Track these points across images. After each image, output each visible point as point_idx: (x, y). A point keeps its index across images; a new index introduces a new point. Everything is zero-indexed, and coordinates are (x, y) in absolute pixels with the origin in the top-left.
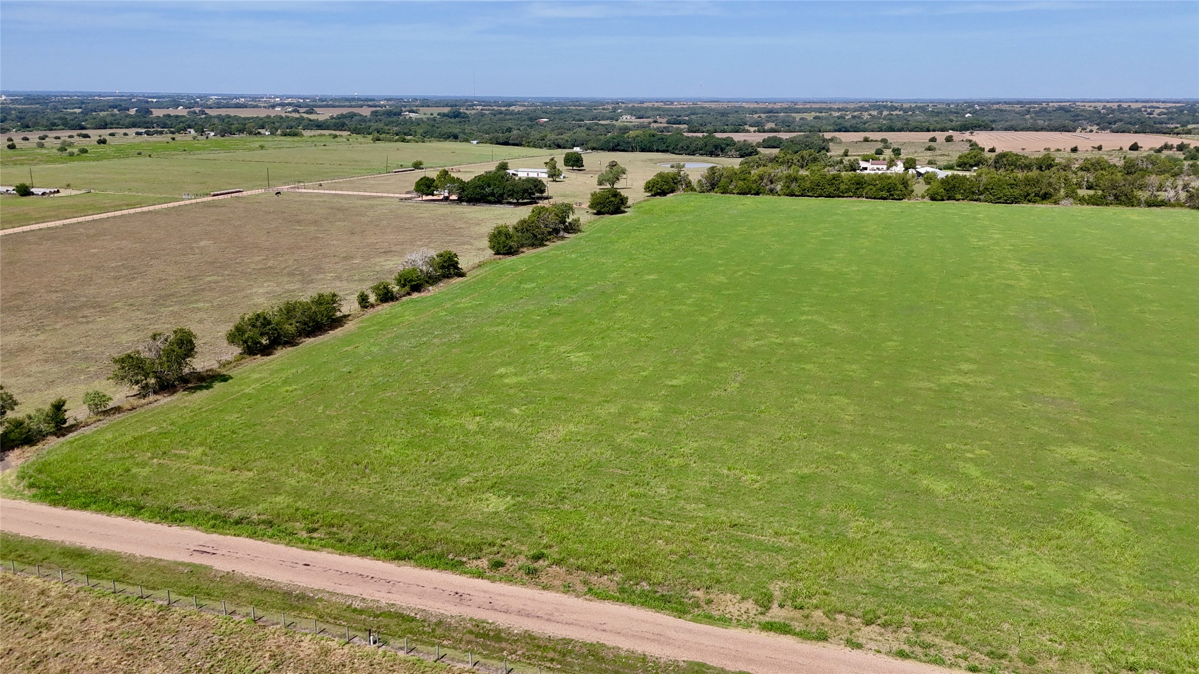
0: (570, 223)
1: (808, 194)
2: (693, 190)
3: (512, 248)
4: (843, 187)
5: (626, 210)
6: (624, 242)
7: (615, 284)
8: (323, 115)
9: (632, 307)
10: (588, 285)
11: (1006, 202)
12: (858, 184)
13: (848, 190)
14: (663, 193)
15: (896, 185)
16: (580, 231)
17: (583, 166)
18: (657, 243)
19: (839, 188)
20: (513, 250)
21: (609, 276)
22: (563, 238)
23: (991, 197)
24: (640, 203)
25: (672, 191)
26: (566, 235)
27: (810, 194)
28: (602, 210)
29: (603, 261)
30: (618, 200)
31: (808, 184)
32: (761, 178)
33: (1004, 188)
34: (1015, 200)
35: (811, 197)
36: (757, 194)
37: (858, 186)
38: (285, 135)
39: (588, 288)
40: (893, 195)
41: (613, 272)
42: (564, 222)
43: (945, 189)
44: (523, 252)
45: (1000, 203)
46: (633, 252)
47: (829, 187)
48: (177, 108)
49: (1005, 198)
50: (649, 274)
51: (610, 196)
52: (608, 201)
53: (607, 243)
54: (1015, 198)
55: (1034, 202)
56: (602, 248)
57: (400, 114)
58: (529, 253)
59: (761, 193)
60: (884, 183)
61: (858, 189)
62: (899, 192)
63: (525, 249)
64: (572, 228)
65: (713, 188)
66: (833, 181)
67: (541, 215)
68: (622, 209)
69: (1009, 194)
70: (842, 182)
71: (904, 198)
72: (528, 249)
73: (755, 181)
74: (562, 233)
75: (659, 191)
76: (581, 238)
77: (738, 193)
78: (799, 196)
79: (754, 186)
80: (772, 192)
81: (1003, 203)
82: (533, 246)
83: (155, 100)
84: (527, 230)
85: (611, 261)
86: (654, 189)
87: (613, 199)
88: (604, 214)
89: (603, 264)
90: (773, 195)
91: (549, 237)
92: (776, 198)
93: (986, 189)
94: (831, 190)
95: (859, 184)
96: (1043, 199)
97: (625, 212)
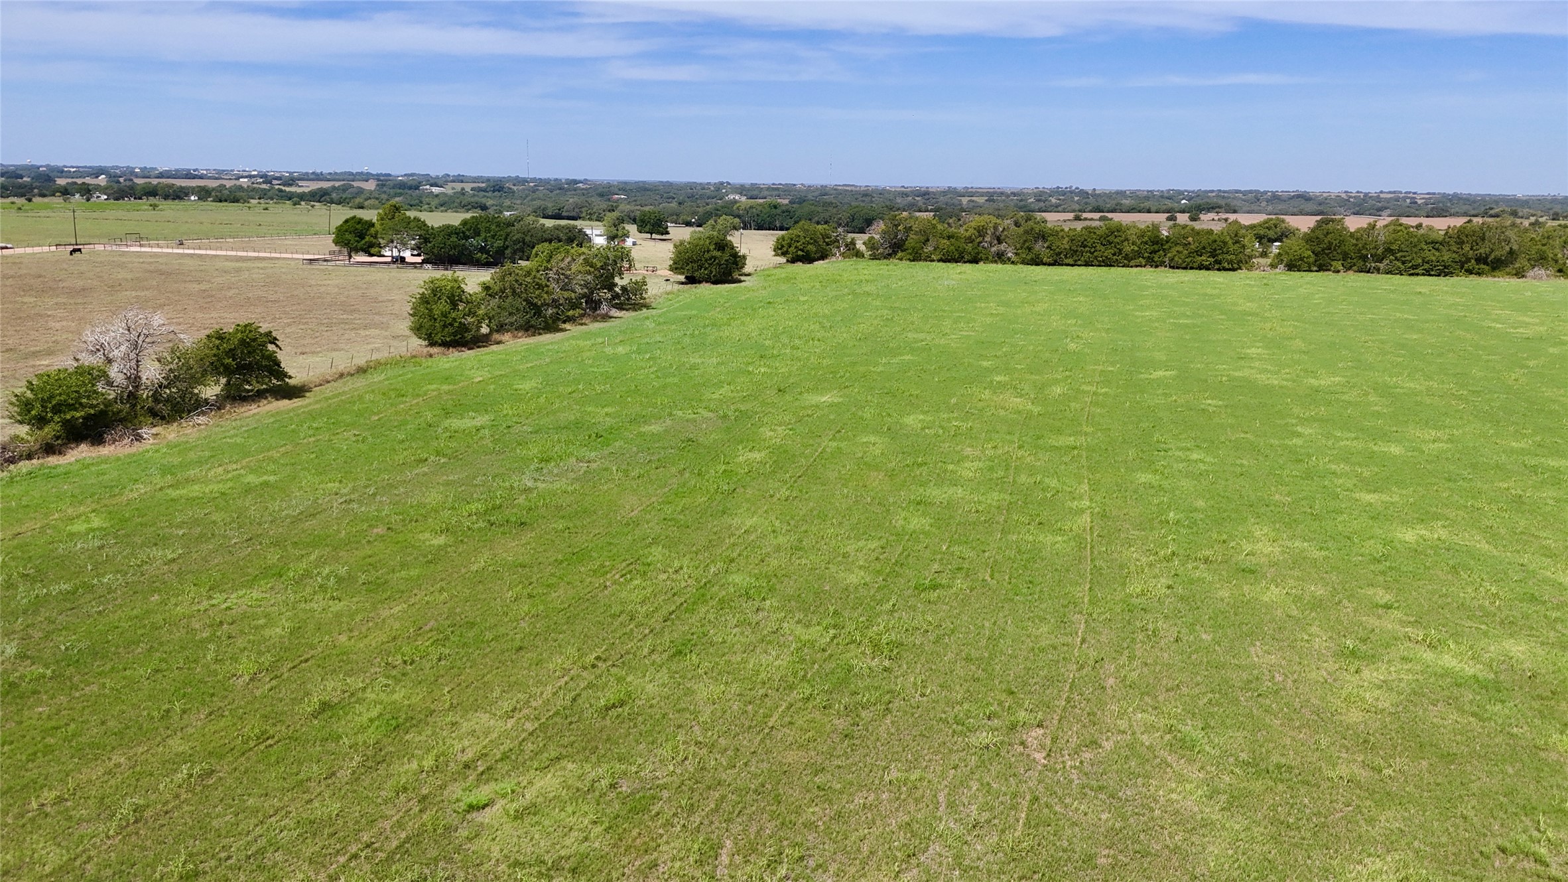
0: (624, 289)
1: (1067, 261)
2: (859, 255)
3: (467, 330)
4: (1128, 248)
5: (743, 278)
6: (743, 324)
7: (725, 417)
8: (307, 187)
9: (784, 492)
10: (645, 420)
11: (1428, 273)
12: (1154, 243)
13: (1139, 254)
14: (808, 259)
15: (1225, 243)
16: (648, 307)
17: (668, 233)
18: (817, 326)
19: (1120, 250)
20: (468, 336)
21: (708, 395)
22: (606, 317)
23: (1399, 264)
24: (768, 269)
25: (823, 258)
26: (614, 312)
27: (1070, 261)
28: (697, 274)
29: (692, 361)
30: (726, 256)
31: (1065, 243)
32: (981, 232)
33: (1422, 249)
34: (1444, 271)
35: (1072, 265)
36: (975, 261)
37: (1156, 247)
38: (221, 201)
39: (645, 429)
40: (1219, 262)
41: (720, 384)
42: (611, 286)
43: (1313, 252)
44: (499, 343)
45: (1417, 274)
46: (767, 343)
47: (1103, 248)
48: (97, 177)
49: (1426, 266)
50: (815, 390)
51: (712, 247)
52: (707, 256)
53: (705, 326)
54: (1445, 267)
55: (1479, 274)
56: (692, 336)
57: (417, 188)
58: (514, 346)
59: (981, 260)
60: (1204, 242)
61: (1155, 252)
62: (1233, 257)
63: (506, 337)
64: (631, 299)
65: (895, 253)
66: (1111, 238)
67: (553, 262)
68: (736, 275)
69: (1434, 258)
70: (1127, 240)
71: (1240, 268)
72: (515, 337)
73: (970, 240)
74: (604, 308)
75: (800, 253)
76: (647, 318)
77: (939, 261)
78: (1050, 264)
79: (969, 247)
80: (1000, 258)
81: (1423, 275)
82: (529, 329)
83: (73, 170)
84: (514, 292)
85: (715, 360)
86: (792, 249)
87: (718, 254)
88: (700, 282)
89: (694, 367)
90: (1003, 262)
91: (571, 313)
92: (1009, 267)
93: (1389, 251)
94: (1109, 253)
95: (1157, 243)
96: (1494, 269)
97: (740, 281)
